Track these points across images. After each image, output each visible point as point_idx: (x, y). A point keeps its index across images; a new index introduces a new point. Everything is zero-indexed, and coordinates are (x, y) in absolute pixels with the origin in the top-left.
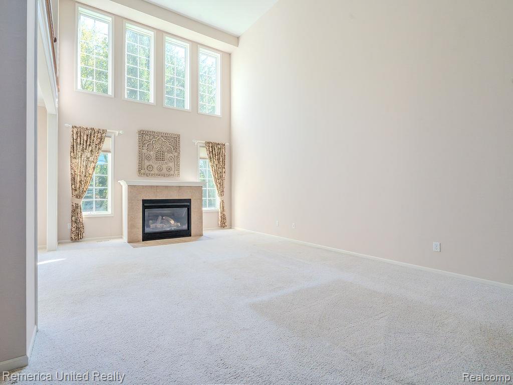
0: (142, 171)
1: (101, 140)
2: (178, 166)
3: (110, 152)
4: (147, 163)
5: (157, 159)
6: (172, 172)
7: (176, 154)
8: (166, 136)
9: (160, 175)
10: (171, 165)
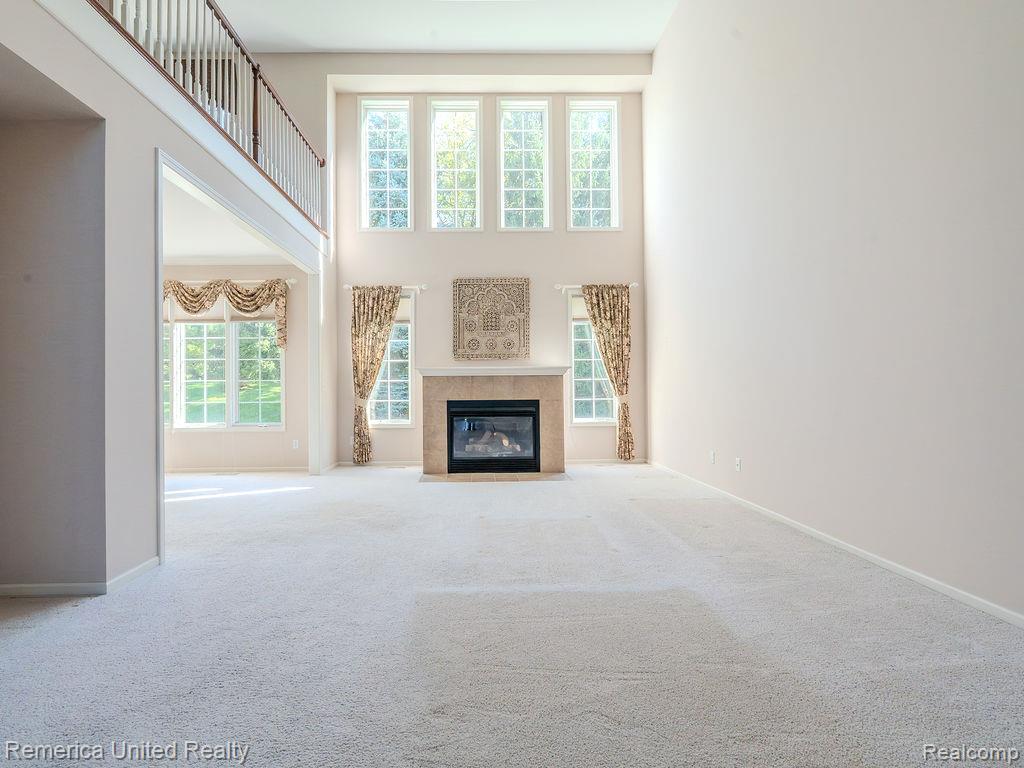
0: (460, 351)
1: (394, 304)
2: (526, 337)
3: (408, 321)
4: (468, 336)
5: (486, 328)
6: (514, 350)
7: (521, 316)
8: (503, 285)
9: (493, 355)
10: (513, 336)
